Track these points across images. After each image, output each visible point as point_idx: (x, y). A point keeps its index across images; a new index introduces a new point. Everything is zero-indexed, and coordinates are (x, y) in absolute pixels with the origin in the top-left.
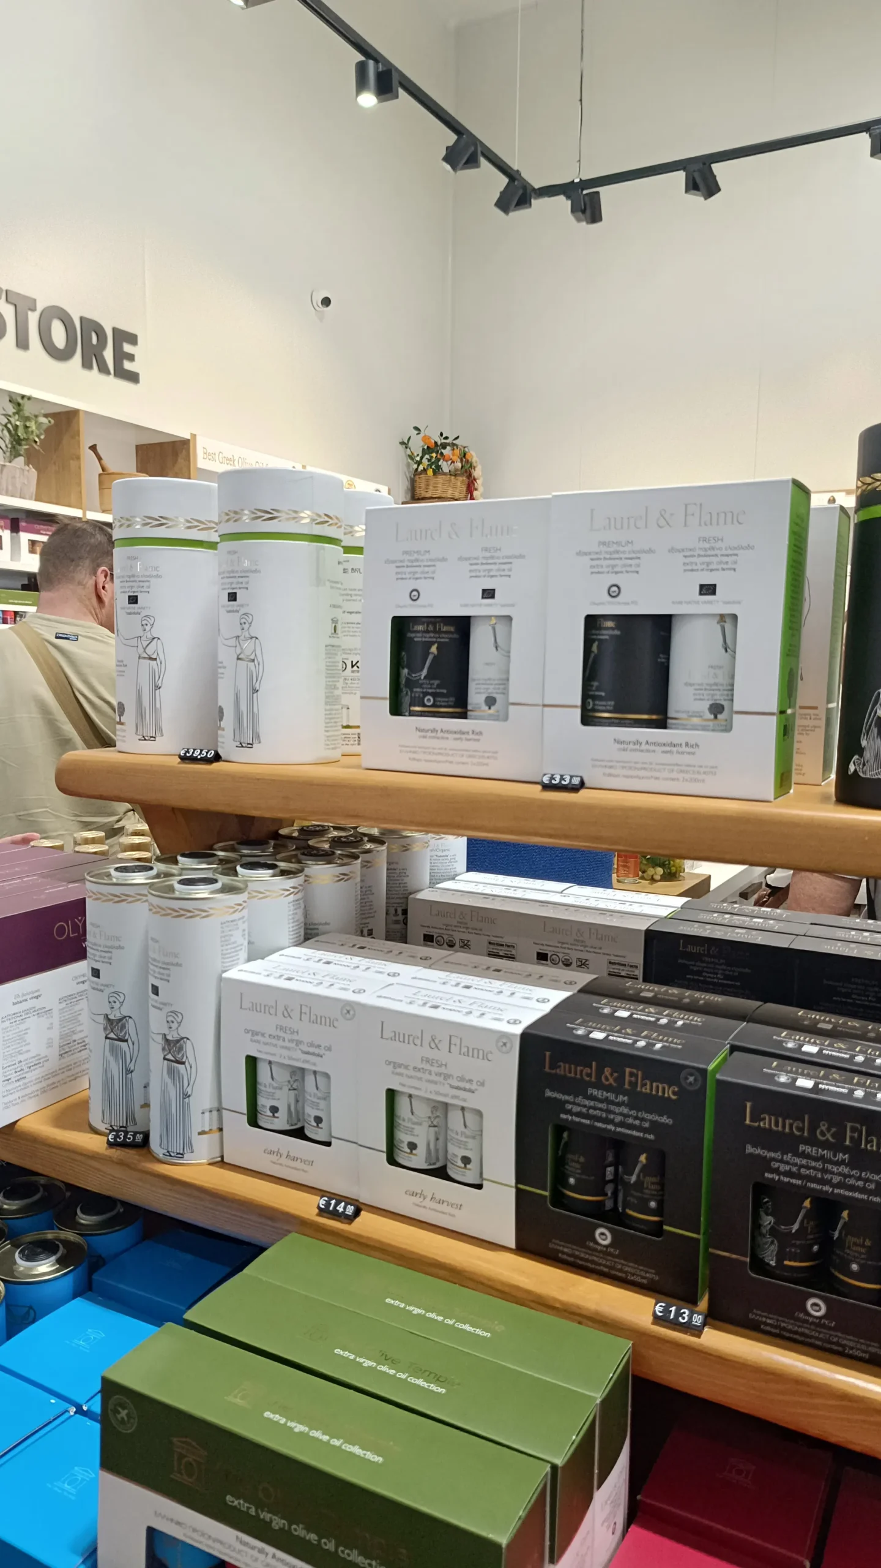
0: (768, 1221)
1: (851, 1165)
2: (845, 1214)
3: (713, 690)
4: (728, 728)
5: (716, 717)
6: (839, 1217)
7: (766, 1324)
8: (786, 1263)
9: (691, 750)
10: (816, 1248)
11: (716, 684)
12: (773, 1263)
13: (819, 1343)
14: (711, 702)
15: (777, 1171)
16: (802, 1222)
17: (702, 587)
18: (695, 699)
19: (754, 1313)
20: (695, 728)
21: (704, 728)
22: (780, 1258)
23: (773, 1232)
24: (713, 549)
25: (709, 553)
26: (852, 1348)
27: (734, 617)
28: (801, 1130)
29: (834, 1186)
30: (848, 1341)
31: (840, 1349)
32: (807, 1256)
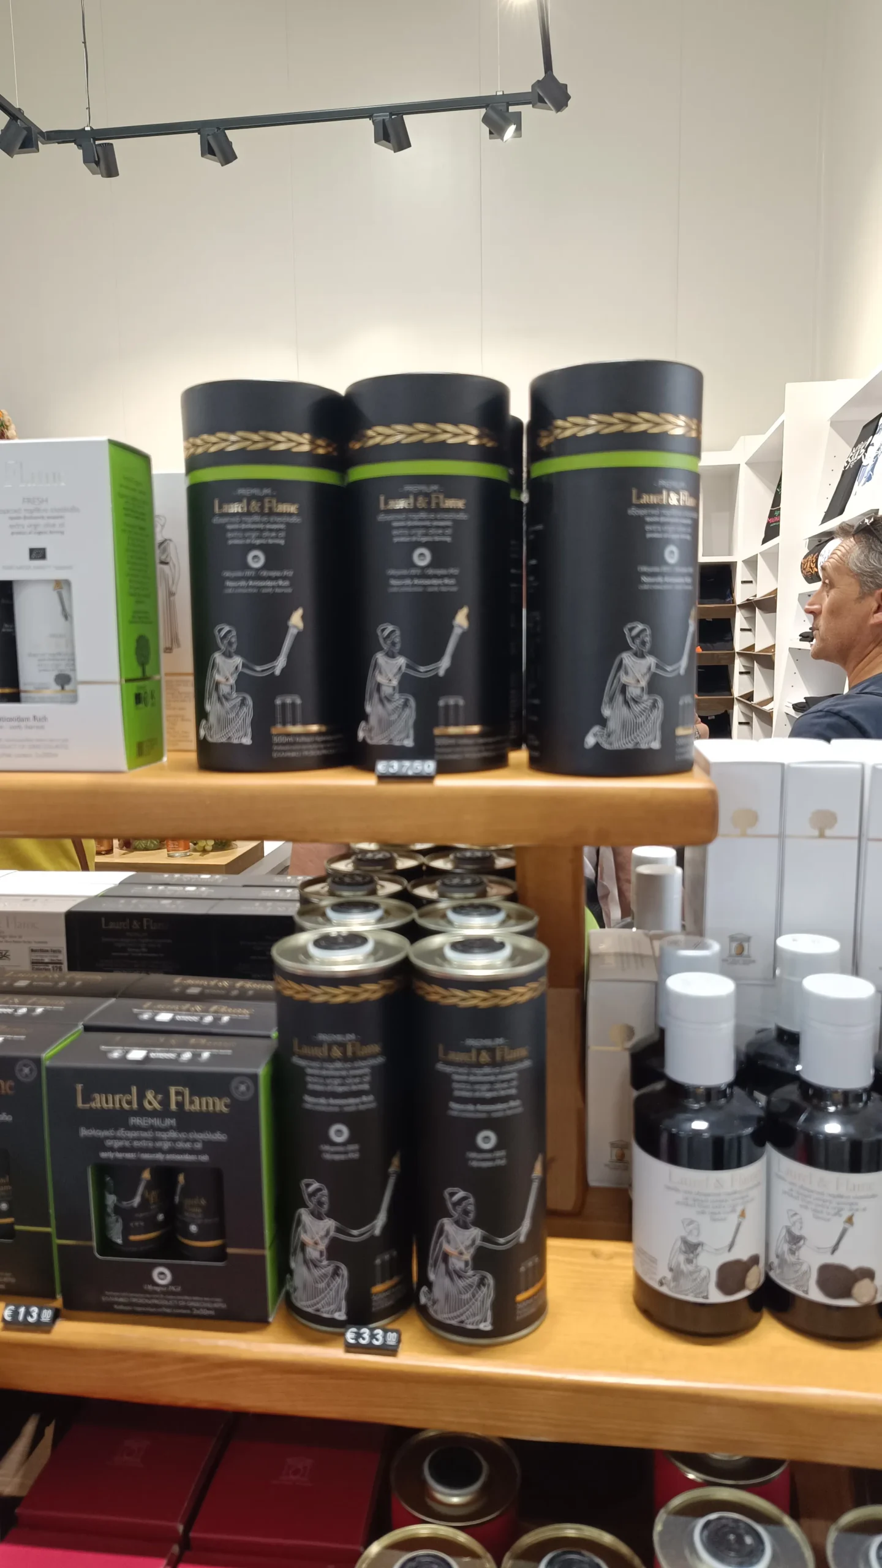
0: (111, 1199)
1: (179, 1128)
2: (181, 1178)
3: (58, 660)
4: (74, 699)
5: (63, 688)
6: (176, 1182)
7: (119, 1304)
8: (133, 1238)
9: (40, 724)
10: (161, 1217)
11: (59, 654)
12: (119, 1241)
13: (168, 1311)
14: (55, 673)
15: (112, 1149)
16: (143, 1196)
17: (32, 551)
18: (40, 671)
19: (106, 1296)
20: (43, 700)
21: (52, 700)
22: (126, 1232)
23: (117, 1210)
24: (38, 510)
25: (35, 514)
26: (198, 1308)
27: (67, 583)
28: (129, 1103)
29: (164, 1152)
30: (195, 1302)
31: (188, 1312)
32: (151, 1226)
